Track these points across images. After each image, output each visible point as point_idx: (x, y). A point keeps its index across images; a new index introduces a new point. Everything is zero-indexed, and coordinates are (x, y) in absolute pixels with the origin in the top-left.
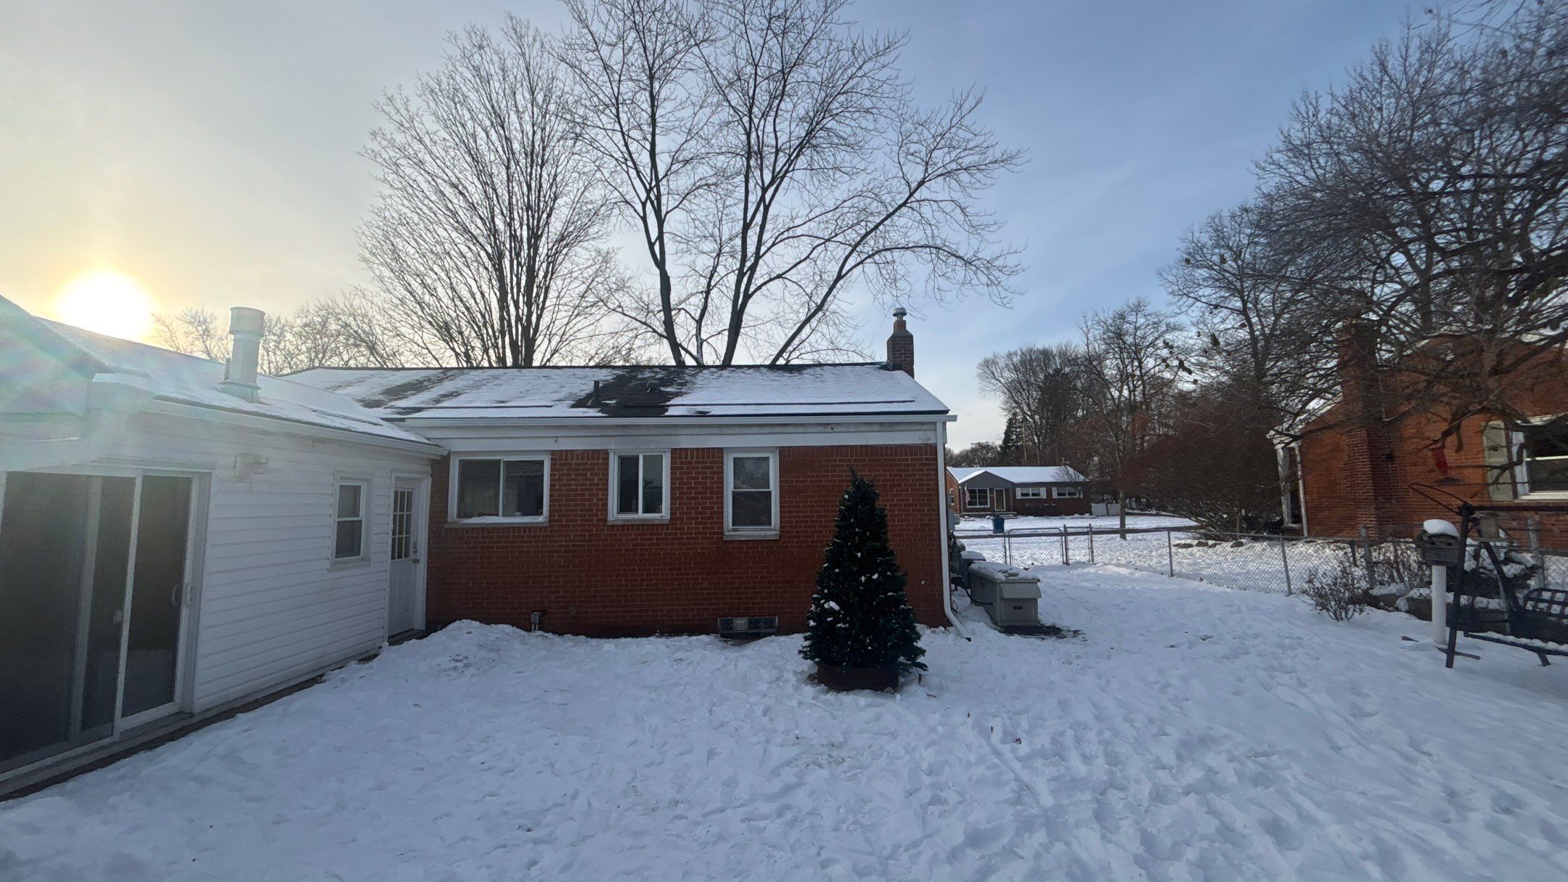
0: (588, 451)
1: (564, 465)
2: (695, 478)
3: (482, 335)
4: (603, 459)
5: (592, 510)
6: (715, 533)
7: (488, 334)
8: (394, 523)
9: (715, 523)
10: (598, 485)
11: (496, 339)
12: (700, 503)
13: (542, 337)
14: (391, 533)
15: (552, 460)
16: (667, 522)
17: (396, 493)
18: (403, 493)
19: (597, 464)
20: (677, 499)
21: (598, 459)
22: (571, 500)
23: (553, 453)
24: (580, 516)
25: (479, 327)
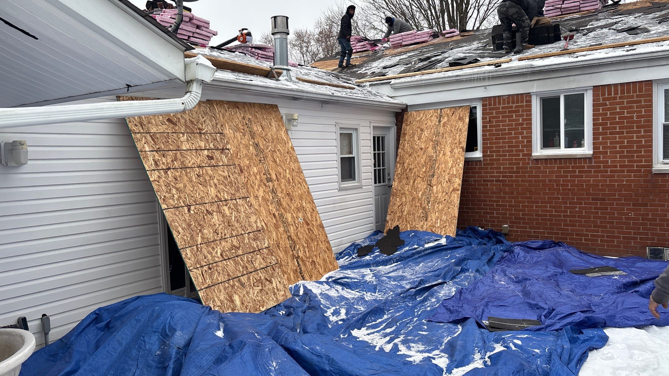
0: (513, 95)
1: (493, 109)
2: (619, 113)
3: (428, 16)
4: (527, 101)
5: (518, 146)
6: (643, 166)
7: (432, 14)
8: (375, 158)
9: (643, 156)
10: (522, 124)
11: (438, 18)
12: (625, 138)
13: (472, 10)
14: (373, 166)
15: (483, 105)
16: (591, 156)
17: (374, 137)
18: (378, 138)
19: (522, 106)
20: (600, 134)
21: (522, 102)
22: (501, 139)
23: (483, 99)
24: (508, 151)
25: (425, 11)
